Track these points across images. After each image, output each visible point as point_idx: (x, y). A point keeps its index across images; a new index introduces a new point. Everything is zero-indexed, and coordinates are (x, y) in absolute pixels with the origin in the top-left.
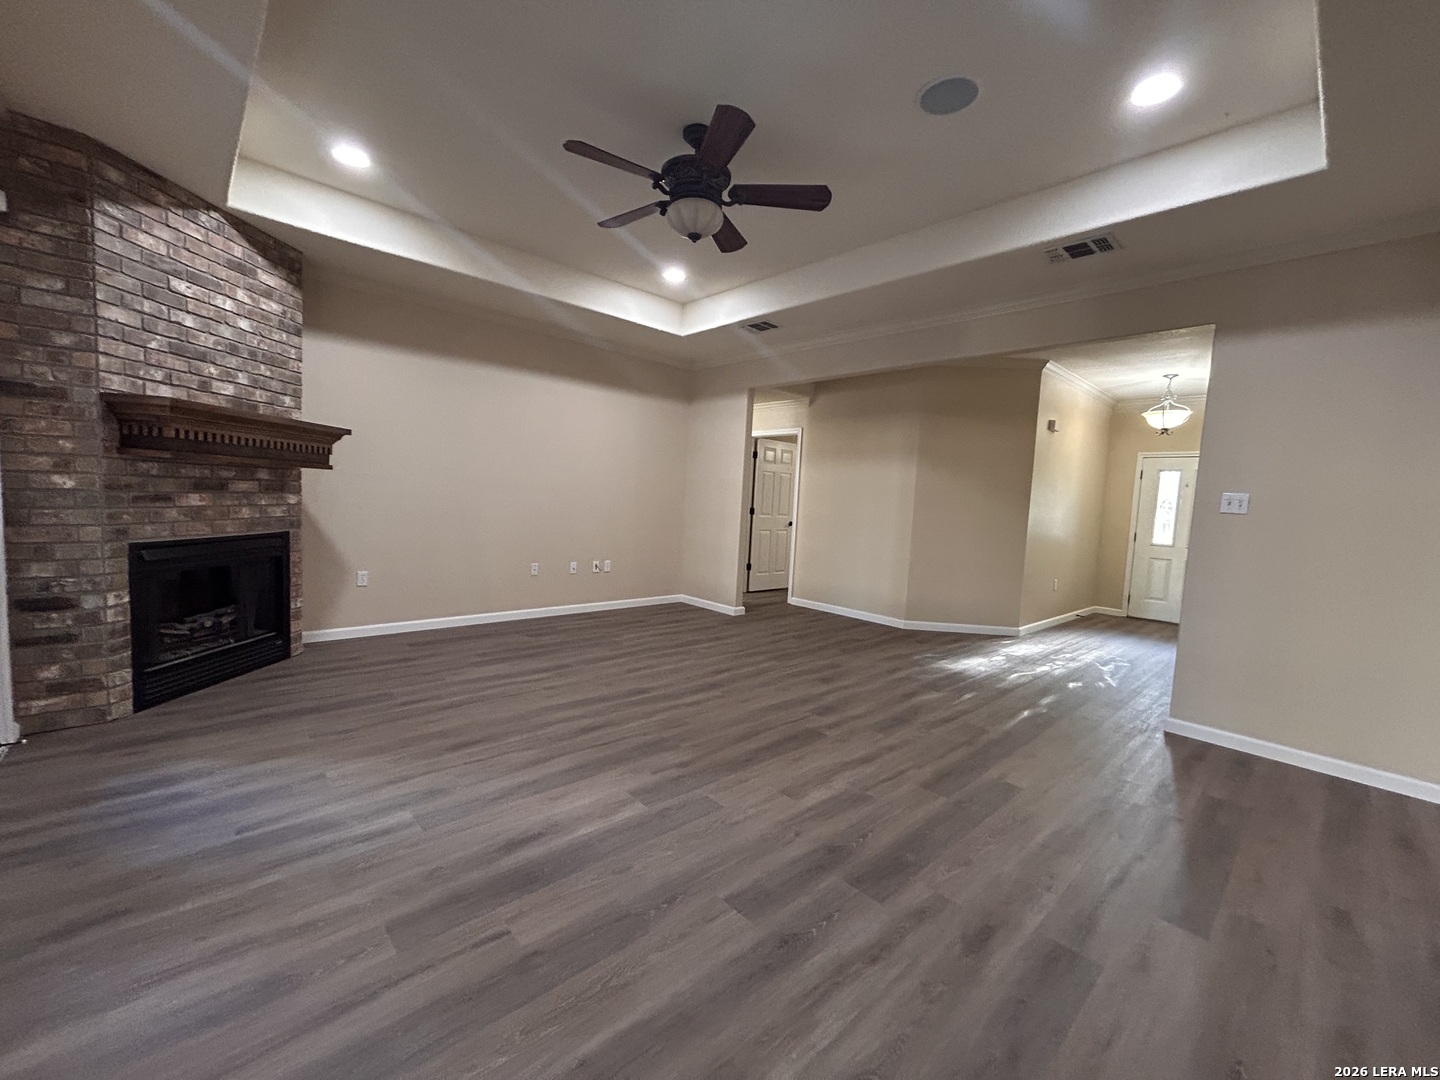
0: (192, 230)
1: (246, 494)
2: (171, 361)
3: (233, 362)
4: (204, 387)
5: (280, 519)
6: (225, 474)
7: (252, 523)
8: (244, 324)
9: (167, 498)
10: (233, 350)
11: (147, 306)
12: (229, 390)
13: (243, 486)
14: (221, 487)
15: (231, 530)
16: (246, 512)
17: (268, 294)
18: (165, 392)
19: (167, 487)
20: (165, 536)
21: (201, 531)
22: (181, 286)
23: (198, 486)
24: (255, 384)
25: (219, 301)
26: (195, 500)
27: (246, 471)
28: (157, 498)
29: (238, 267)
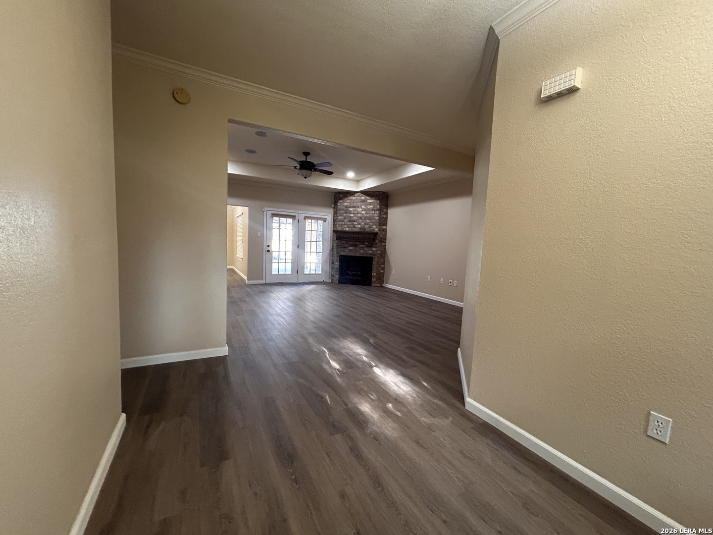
0: (354, 198)
1: (362, 247)
2: (349, 223)
3: (360, 221)
4: (354, 227)
5: (371, 254)
6: (357, 243)
7: (363, 254)
8: (363, 212)
9: (346, 248)
10: (361, 218)
11: (345, 215)
12: (359, 226)
13: (362, 246)
14: (356, 246)
15: (358, 255)
16: (362, 251)
17: (370, 204)
18: (347, 229)
19: (346, 245)
20: (345, 254)
21: (352, 254)
22: (351, 209)
23: (352, 246)
24: (366, 224)
25: (358, 209)
26: (351, 248)
27: (363, 243)
28: (344, 247)
29: (363, 201)
